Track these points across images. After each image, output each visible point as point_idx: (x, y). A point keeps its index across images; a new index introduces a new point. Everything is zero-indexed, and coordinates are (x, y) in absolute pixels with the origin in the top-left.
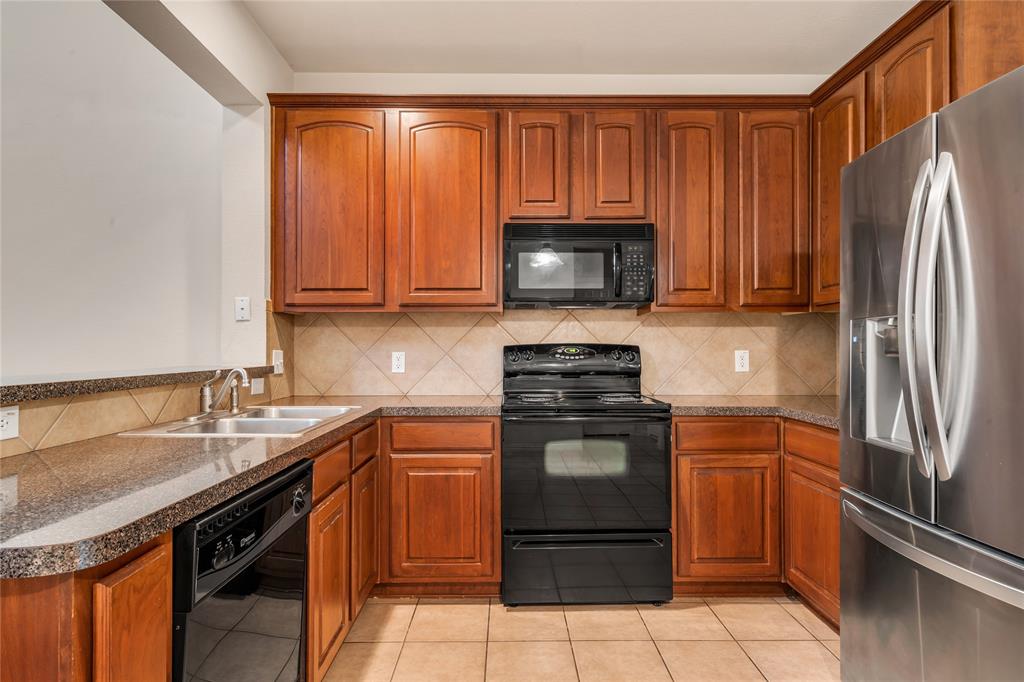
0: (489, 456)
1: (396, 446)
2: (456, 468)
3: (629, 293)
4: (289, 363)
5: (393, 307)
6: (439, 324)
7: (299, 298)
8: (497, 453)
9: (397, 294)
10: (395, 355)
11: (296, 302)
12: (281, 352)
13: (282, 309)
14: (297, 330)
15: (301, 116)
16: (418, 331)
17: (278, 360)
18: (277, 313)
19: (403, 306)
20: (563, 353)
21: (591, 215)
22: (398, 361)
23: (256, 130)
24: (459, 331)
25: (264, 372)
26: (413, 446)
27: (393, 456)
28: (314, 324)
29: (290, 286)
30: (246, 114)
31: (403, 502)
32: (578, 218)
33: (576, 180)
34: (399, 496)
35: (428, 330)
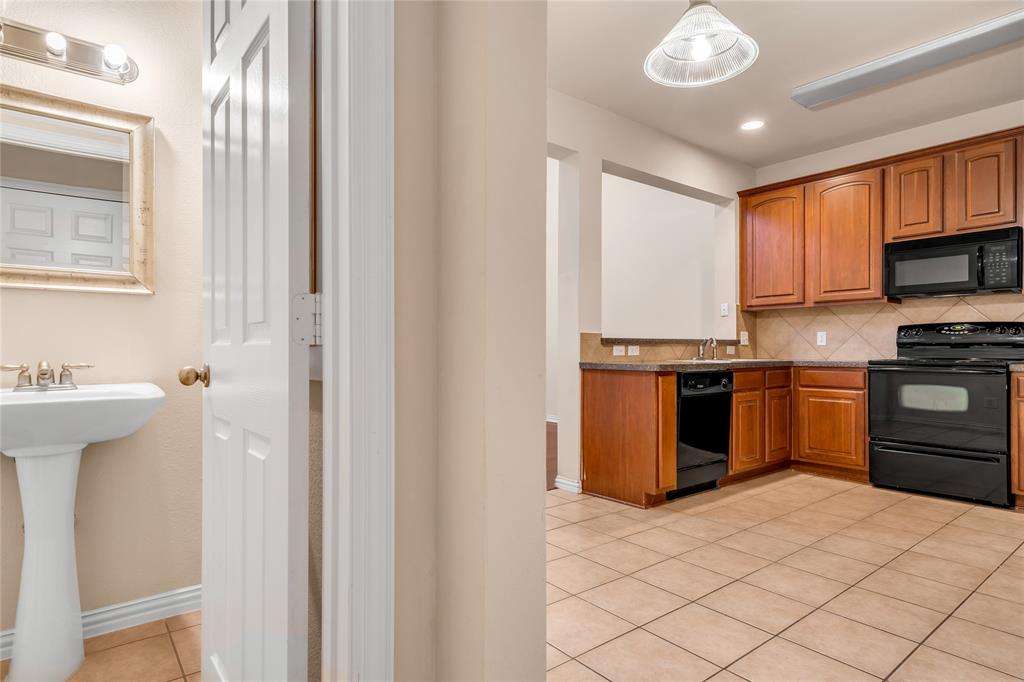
0: (861, 392)
1: (802, 383)
2: (839, 398)
3: (992, 282)
4: (753, 339)
5: (810, 303)
6: (851, 313)
7: (755, 302)
8: (866, 391)
9: (813, 296)
10: (819, 334)
11: (753, 304)
12: (747, 333)
13: (746, 308)
14: (758, 320)
15: (755, 200)
16: (835, 318)
17: (744, 338)
18: (743, 311)
19: (816, 303)
20: (950, 330)
21: (960, 227)
22: (821, 338)
23: (731, 214)
24: (866, 317)
25: (736, 343)
26: (813, 384)
27: (801, 389)
28: (768, 317)
29: (749, 295)
30: (726, 206)
31: (806, 415)
32: (951, 230)
33: (949, 203)
34: (803, 411)
35: (843, 317)
